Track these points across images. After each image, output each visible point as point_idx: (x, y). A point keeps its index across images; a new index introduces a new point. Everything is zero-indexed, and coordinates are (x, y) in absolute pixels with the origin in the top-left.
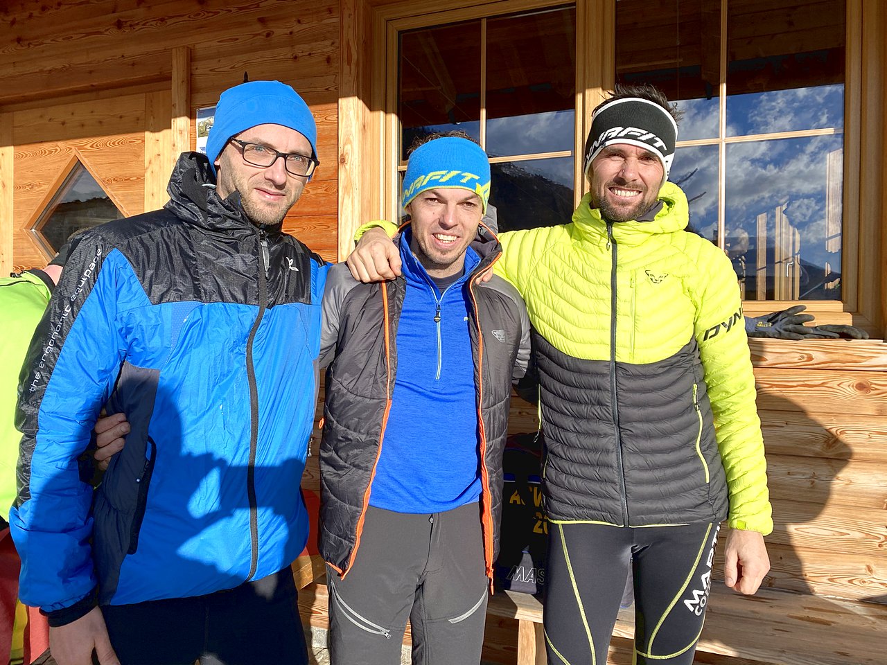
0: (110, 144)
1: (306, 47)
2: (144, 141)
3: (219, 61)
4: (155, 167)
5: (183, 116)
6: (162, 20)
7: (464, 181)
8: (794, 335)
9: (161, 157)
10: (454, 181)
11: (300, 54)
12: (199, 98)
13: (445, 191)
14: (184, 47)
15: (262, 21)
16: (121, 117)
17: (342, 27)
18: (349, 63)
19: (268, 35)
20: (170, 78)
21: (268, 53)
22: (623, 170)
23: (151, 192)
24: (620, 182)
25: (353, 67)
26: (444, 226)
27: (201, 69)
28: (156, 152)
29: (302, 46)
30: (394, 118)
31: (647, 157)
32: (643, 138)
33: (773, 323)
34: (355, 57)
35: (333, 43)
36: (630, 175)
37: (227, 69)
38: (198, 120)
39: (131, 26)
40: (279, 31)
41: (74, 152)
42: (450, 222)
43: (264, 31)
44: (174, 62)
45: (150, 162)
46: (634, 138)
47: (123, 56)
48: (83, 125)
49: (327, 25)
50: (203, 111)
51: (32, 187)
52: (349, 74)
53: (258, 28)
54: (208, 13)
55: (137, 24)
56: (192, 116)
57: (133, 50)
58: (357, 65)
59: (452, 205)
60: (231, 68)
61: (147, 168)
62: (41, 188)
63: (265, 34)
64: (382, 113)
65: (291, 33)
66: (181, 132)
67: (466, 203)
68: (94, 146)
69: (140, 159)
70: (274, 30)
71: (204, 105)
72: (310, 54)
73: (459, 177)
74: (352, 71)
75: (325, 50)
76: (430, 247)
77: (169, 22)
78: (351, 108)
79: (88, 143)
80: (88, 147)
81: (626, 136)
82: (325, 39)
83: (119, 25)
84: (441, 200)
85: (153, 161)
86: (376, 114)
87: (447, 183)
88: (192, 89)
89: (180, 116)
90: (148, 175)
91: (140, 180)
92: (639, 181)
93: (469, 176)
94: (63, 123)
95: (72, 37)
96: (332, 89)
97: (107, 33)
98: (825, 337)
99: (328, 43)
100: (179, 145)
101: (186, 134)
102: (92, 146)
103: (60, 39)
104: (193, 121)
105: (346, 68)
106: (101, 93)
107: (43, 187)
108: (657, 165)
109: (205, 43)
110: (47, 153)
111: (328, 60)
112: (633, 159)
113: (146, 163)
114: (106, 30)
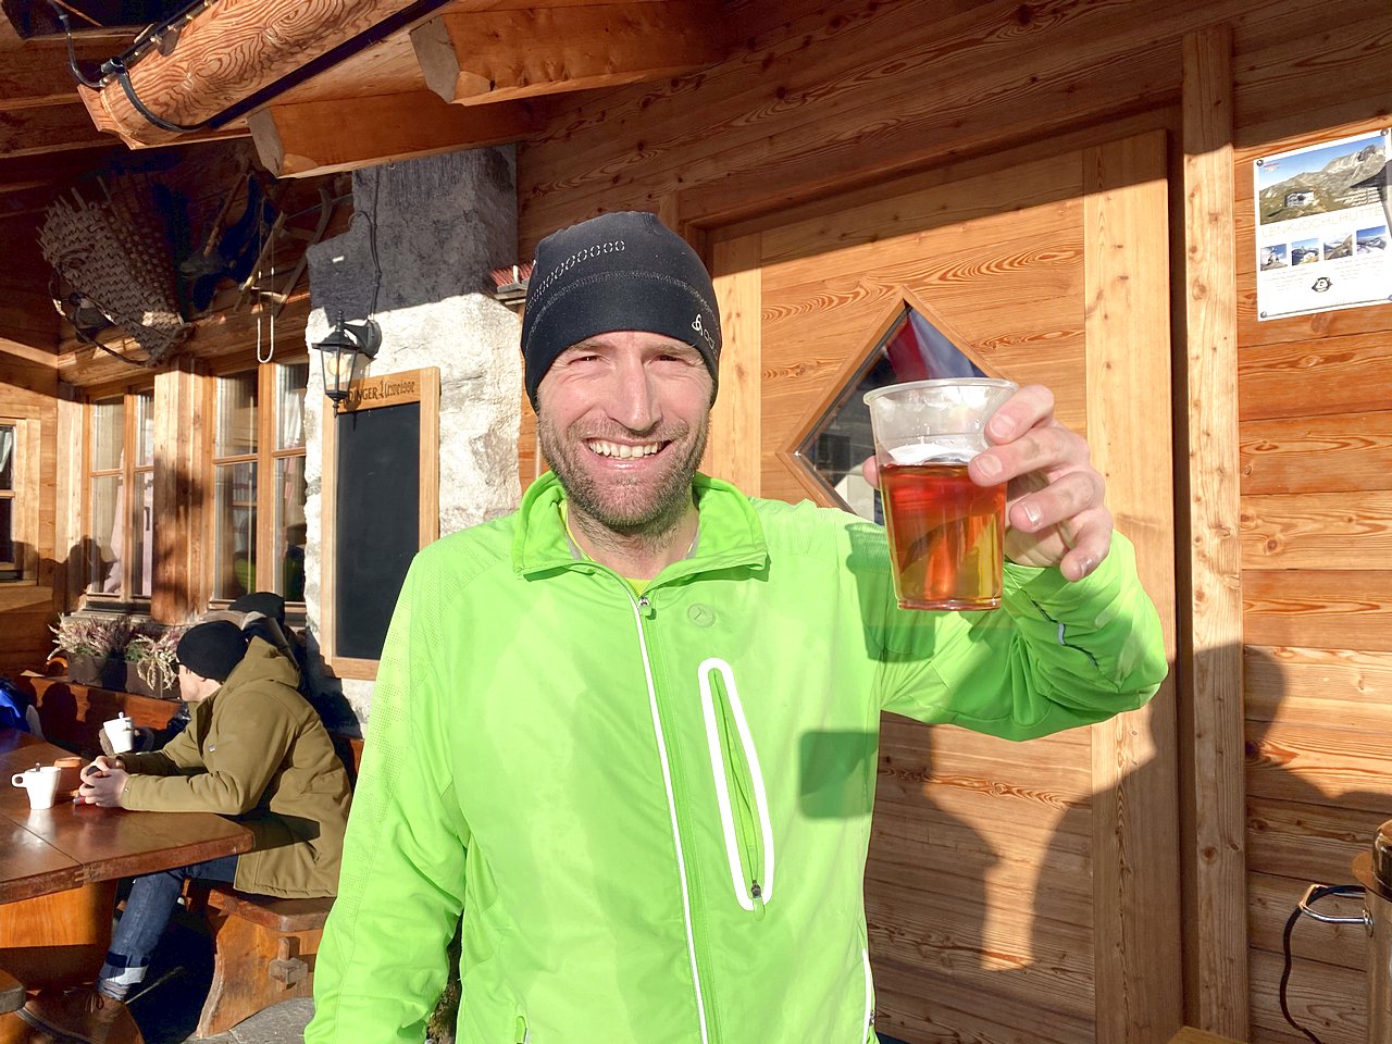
2: (1080, 253)
3: (1327, 38)
4: (1113, 305)
9: (1131, 282)
14: (1212, 26)
23: (1104, 360)
27: (1266, 66)
28: (1116, 274)
37: (1351, 53)
41: (900, 294)
45: (1100, 296)
47: (1034, 80)
51: (802, 371)
61: (1092, 309)
62: (821, 372)
66: (1214, 218)
69: (1071, 292)
71: (1278, 149)
83: (1024, 15)
85: (1108, 294)
90: (1094, 325)
91: (1073, 336)
97: (993, 38)
100: (1210, 247)
101: (1228, 221)
103: (877, 74)
107: (829, 369)
110: (836, 303)
113: (1089, 298)
114: (991, 33)
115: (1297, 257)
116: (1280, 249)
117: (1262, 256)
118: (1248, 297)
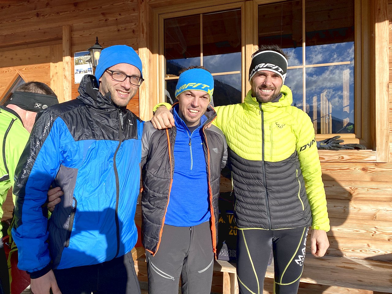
0: (34, 68)
1: (123, 26)
2: (50, 67)
3: (84, 31)
4: (55, 78)
5: (68, 56)
6: (58, 13)
7: (203, 88)
8: (336, 148)
9: (58, 74)
10: (199, 88)
11: (121, 29)
12: (75, 48)
13: (195, 92)
14: (68, 25)
15: (103, 14)
16: (39, 56)
17: (140, 17)
18: (143, 33)
19: (106, 20)
20: (61, 39)
21: (106, 28)
22: (265, 81)
24: (264, 86)
25: (145, 34)
26: (193, 106)
27: (76, 35)
28: (55, 71)
29: (121, 26)
30: (162, 57)
31: (275, 76)
32: (274, 68)
33: (327, 144)
34: (145, 31)
35: (135, 24)
36: (268, 84)
37: (87, 35)
38: (75, 58)
39: (43, 16)
40: (111, 19)
41: (17, 72)
42: (196, 105)
43: (104, 18)
44: (63, 32)
45: (53, 76)
46: (270, 68)
47: (39, 29)
48: (21, 60)
49: (133, 16)
50: (77, 54)
52: (143, 38)
53: (101, 17)
54: (79, 10)
55: (46, 15)
56: (72, 56)
57: (44, 26)
58: (147, 34)
59: (197, 98)
60: (89, 35)
61: (51, 79)
63: (104, 20)
64: (157, 55)
65: (116, 19)
66: (67, 63)
67: (203, 97)
68: (27, 69)
69: (48, 75)
70: (109, 18)
71: (77, 51)
72: (125, 29)
73: (201, 86)
74: (144, 37)
75: (132, 27)
76: (187, 115)
77: (61, 14)
78: (144, 53)
79: (24, 67)
80: (24, 69)
81: (267, 67)
82: (132, 22)
83: (38, 15)
84: (193, 95)
85: (54, 76)
86: (155, 55)
87: (196, 88)
88: (72, 44)
89: (67, 56)
90: (52, 82)
92: (272, 86)
93: (205, 86)
94: (12, 59)
95: (15, 21)
96: (136, 44)
97: (32, 18)
98: (349, 149)
99: (133, 24)
100: (67, 69)
101: (69, 64)
102: (25, 69)
103: (10, 21)
104: (72, 58)
105: (142, 34)
106: (29, 45)
107: (3, 87)
108: (280, 79)
109: (77, 24)
110: (5, 72)
111: (133, 31)
112: (269, 77)
113: (51, 77)
114: (31, 17)
115: (80, 72)
116: (77, 70)
117: (75, 71)
118: (73, 79)
